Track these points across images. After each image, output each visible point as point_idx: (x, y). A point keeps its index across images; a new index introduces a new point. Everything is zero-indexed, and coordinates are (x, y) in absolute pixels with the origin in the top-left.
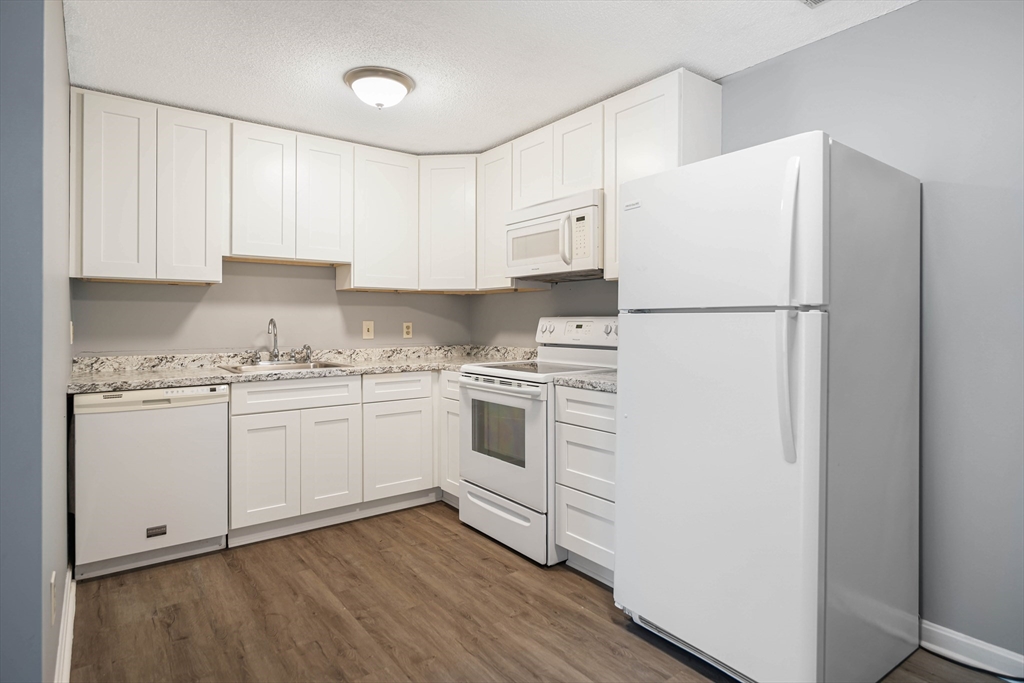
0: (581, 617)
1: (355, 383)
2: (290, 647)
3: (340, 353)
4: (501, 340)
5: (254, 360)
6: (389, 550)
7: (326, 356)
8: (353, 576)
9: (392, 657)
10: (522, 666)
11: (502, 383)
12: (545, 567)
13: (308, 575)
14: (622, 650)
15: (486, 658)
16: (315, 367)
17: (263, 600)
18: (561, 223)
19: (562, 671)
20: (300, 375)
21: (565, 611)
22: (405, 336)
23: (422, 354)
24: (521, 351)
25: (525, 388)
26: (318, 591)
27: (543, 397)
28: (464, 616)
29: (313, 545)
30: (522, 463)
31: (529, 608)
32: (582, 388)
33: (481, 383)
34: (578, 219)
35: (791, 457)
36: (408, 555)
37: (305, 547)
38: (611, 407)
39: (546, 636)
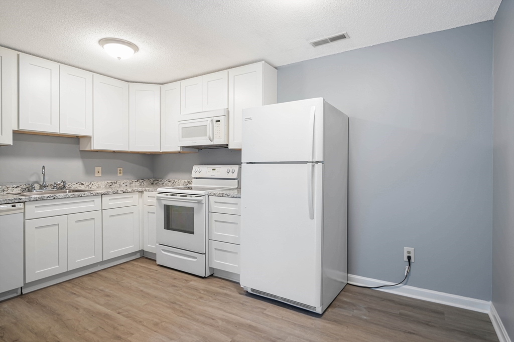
0: (226, 294)
1: (98, 200)
2: (85, 332)
3: (82, 184)
4: (171, 176)
5: (30, 189)
6: (123, 282)
7: (74, 186)
8: (108, 296)
9: (143, 325)
10: (206, 317)
11: (181, 196)
12: (204, 278)
13: (81, 300)
14: (246, 303)
15: (189, 317)
16: (69, 192)
17: (59, 315)
18: (208, 123)
19: (224, 315)
20: (67, 196)
21: (218, 294)
22: (119, 175)
23: (128, 184)
24: (182, 181)
25: (194, 198)
26: (90, 306)
27: (203, 202)
28: (173, 303)
29: (77, 285)
30: (193, 233)
31: (202, 295)
32: (222, 196)
33: (169, 196)
34: (217, 121)
35: (312, 217)
36: (135, 283)
37: (73, 287)
38: (237, 204)
39: (213, 304)
